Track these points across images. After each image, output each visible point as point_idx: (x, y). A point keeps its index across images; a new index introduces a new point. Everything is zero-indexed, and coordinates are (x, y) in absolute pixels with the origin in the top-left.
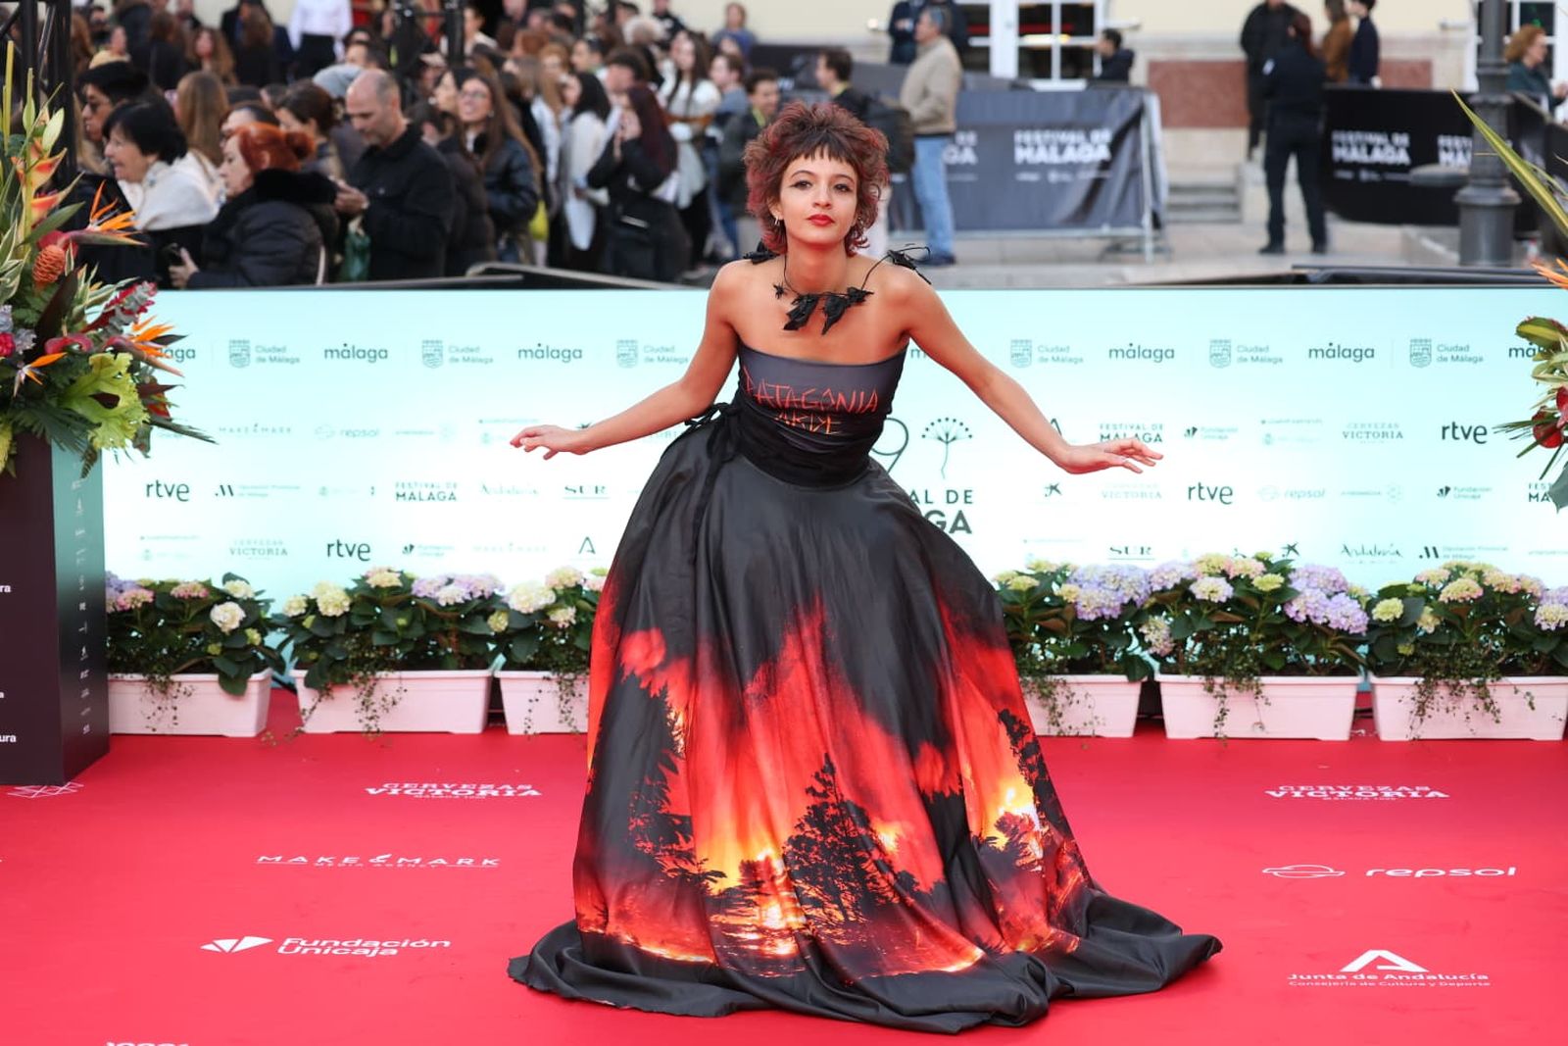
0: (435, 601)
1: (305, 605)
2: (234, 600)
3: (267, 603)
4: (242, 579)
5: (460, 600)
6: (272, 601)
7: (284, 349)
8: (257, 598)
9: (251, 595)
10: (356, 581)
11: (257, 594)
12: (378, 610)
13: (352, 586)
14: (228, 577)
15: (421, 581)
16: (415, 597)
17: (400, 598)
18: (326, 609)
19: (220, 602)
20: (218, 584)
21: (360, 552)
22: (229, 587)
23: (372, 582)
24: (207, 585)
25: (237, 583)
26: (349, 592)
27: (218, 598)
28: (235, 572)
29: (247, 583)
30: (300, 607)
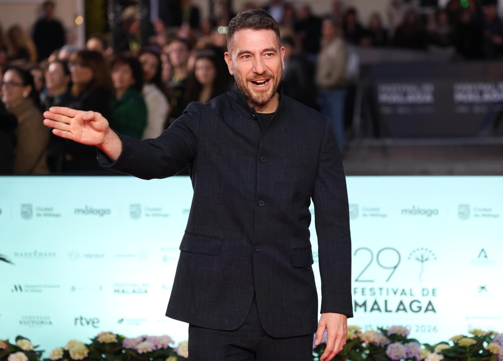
0: (135, 351)
1: (62, 353)
2: (21, 350)
3: (41, 353)
4: (26, 339)
5: (150, 350)
6: (44, 351)
7: (52, 209)
8: (36, 350)
9: (31, 348)
10: (92, 340)
11: (35, 347)
12: (104, 356)
13: (89, 342)
14: (19, 338)
15: (128, 340)
16: (125, 349)
17: (117, 349)
18: (74, 355)
19: (14, 352)
20: (13, 342)
21: (92, 322)
22: (20, 343)
23: (100, 340)
24: (7, 342)
25: (24, 341)
26: (87, 346)
27: (12, 350)
28: (23, 335)
29: (29, 341)
30: (59, 354)
